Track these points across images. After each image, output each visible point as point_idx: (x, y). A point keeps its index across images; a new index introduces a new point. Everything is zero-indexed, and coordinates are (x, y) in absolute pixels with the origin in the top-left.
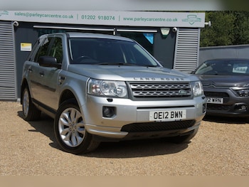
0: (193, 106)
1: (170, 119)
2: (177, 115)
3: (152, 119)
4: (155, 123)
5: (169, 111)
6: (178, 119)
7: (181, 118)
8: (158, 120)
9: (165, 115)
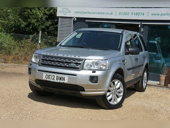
0: (76, 75)
1: (55, 80)
2: (60, 79)
3: (44, 78)
4: (46, 81)
5: (56, 75)
6: (61, 81)
7: (63, 81)
8: (48, 79)
9: (53, 77)
